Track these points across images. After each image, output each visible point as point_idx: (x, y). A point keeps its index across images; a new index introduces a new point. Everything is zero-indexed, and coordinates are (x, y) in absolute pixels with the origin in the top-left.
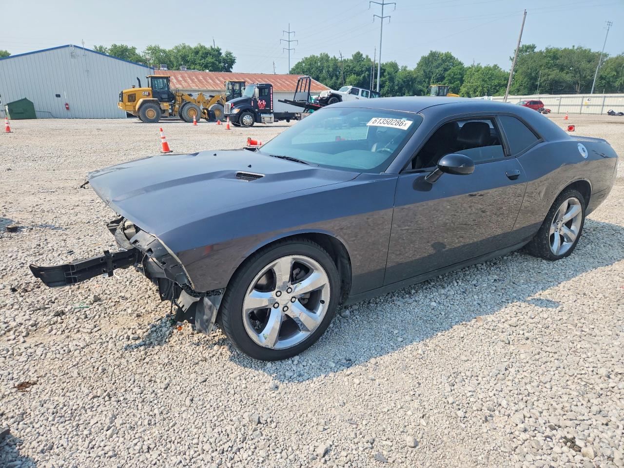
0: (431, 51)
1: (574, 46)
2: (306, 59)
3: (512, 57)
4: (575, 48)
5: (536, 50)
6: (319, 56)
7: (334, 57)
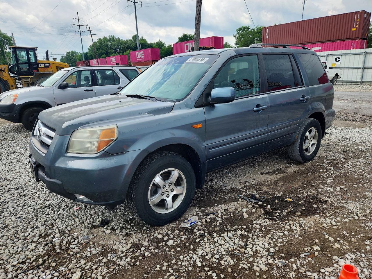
2: (100, 39)
6: (108, 37)
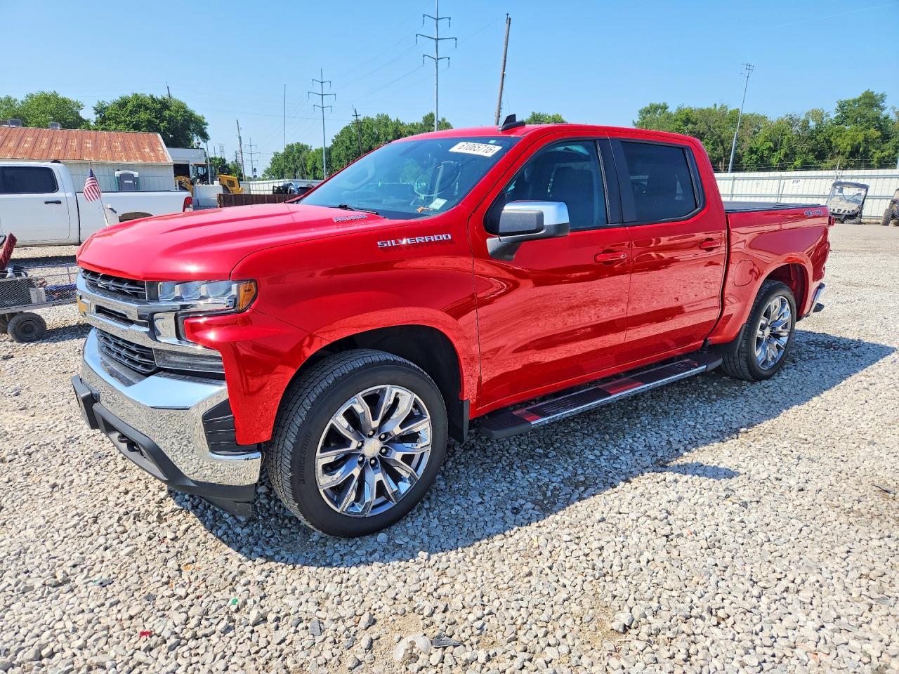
0: (533, 113)
1: (715, 105)
3: (636, 121)
4: (718, 107)
5: (669, 110)
7: (397, 120)
